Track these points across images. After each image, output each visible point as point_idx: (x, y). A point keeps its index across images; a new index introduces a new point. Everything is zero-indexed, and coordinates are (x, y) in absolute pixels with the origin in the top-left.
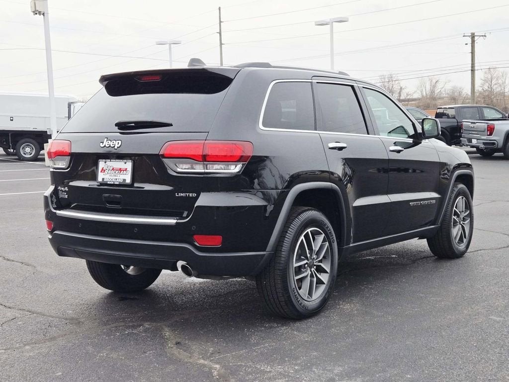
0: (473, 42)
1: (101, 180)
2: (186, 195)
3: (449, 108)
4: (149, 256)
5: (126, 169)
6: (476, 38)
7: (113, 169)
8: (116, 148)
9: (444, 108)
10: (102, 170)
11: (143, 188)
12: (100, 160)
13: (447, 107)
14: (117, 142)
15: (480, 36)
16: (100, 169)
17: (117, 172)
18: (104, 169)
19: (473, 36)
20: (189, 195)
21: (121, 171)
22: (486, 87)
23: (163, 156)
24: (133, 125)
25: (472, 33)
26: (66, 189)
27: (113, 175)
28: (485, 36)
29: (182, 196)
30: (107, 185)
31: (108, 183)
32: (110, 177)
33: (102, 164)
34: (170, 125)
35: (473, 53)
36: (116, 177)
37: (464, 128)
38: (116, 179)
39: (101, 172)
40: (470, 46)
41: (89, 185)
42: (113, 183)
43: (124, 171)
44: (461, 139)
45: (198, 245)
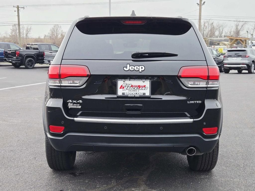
0: (18, 10)
1: (121, 94)
2: (195, 102)
3: (34, 44)
4: (168, 145)
5: (145, 86)
6: (20, 8)
7: (132, 86)
8: (140, 71)
9: (31, 44)
10: (121, 86)
11: (162, 99)
12: (119, 80)
13: (33, 43)
14: (140, 67)
15: (22, 8)
16: (119, 86)
17: (136, 88)
18: (123, 86)
19: (18, 7)
20: (196, 102)
21: (140, 87)
22: (13, 34)
23: (181, 77)
24: (147, 55)
25: (17, 6)
26: (81, 101)
27: (132, 90)
28: (24, 8)
29: (192, 103)
30: (127, 97)
31: (129, 96)
32: (129, 92)
33: (120, 83)
34: (176, 55)
35: (18, 16)
36: (136, 92)
37: (45, 55)
38: (137, 93)
39: (120, 88)
40: (17, 12)
41: (106, 98)
42: (133, 96)
43: (142, 87)
44: (44, 60)
45: (205, 134)
